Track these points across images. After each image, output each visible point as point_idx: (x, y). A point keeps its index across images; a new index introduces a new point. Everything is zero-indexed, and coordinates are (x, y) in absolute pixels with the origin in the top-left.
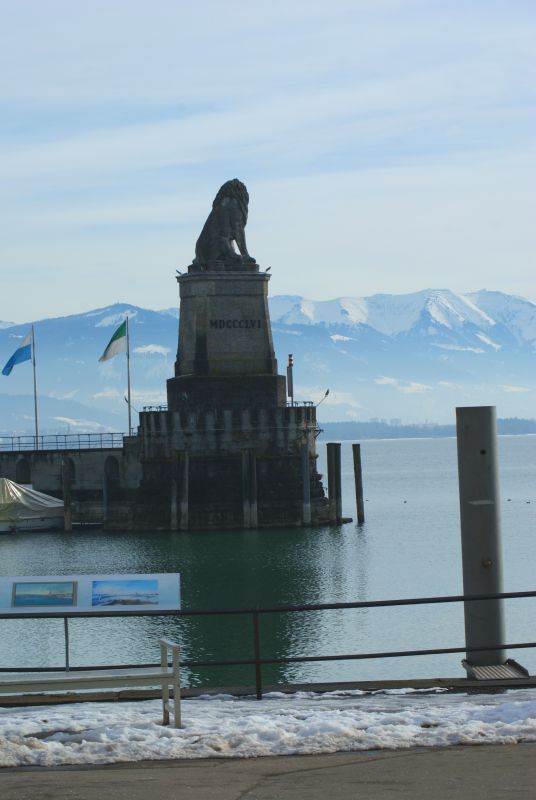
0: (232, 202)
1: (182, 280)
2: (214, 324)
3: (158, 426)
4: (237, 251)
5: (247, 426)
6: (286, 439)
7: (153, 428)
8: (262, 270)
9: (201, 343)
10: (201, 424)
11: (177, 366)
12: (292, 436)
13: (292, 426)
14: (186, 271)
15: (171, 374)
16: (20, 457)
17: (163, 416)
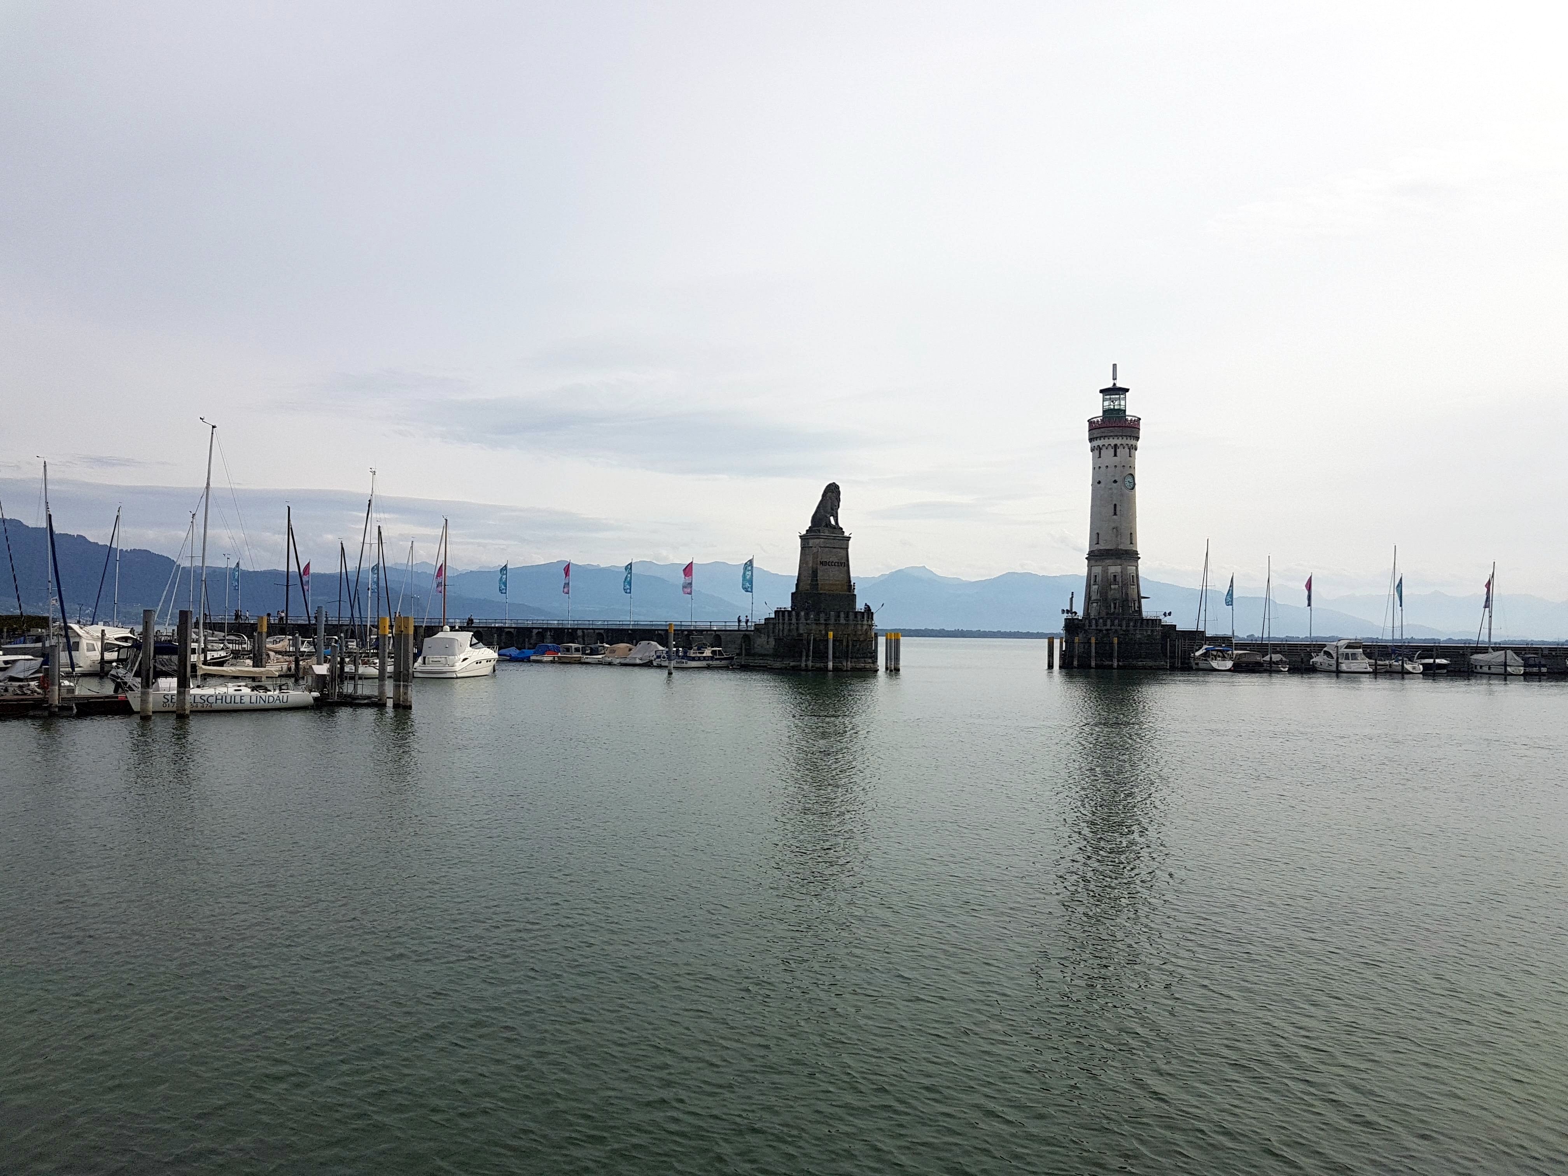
0: (832, 494)
1: (802, 537)
2: (822, 563)
3: (790, 619)
4: (833, 522)
5: (842, 621)
6: (861, 630)
7: (786, 619)
8: (846, 534)
9: (815, 573)
10: (817, 620)
11: (797, 585)
12: (865, 627)
13: (865, 622)
14: (805, 533)
15: (794, 590)
16: (686, 633)
17: (786, 613)
